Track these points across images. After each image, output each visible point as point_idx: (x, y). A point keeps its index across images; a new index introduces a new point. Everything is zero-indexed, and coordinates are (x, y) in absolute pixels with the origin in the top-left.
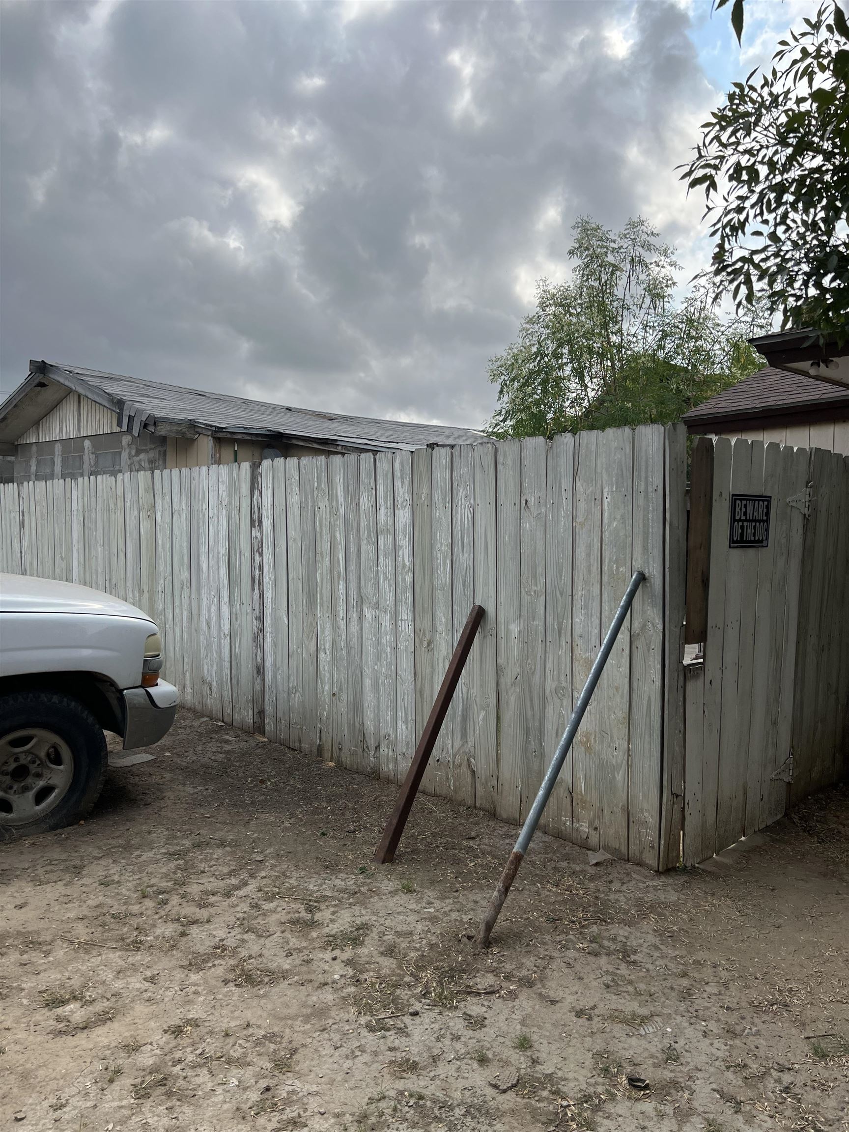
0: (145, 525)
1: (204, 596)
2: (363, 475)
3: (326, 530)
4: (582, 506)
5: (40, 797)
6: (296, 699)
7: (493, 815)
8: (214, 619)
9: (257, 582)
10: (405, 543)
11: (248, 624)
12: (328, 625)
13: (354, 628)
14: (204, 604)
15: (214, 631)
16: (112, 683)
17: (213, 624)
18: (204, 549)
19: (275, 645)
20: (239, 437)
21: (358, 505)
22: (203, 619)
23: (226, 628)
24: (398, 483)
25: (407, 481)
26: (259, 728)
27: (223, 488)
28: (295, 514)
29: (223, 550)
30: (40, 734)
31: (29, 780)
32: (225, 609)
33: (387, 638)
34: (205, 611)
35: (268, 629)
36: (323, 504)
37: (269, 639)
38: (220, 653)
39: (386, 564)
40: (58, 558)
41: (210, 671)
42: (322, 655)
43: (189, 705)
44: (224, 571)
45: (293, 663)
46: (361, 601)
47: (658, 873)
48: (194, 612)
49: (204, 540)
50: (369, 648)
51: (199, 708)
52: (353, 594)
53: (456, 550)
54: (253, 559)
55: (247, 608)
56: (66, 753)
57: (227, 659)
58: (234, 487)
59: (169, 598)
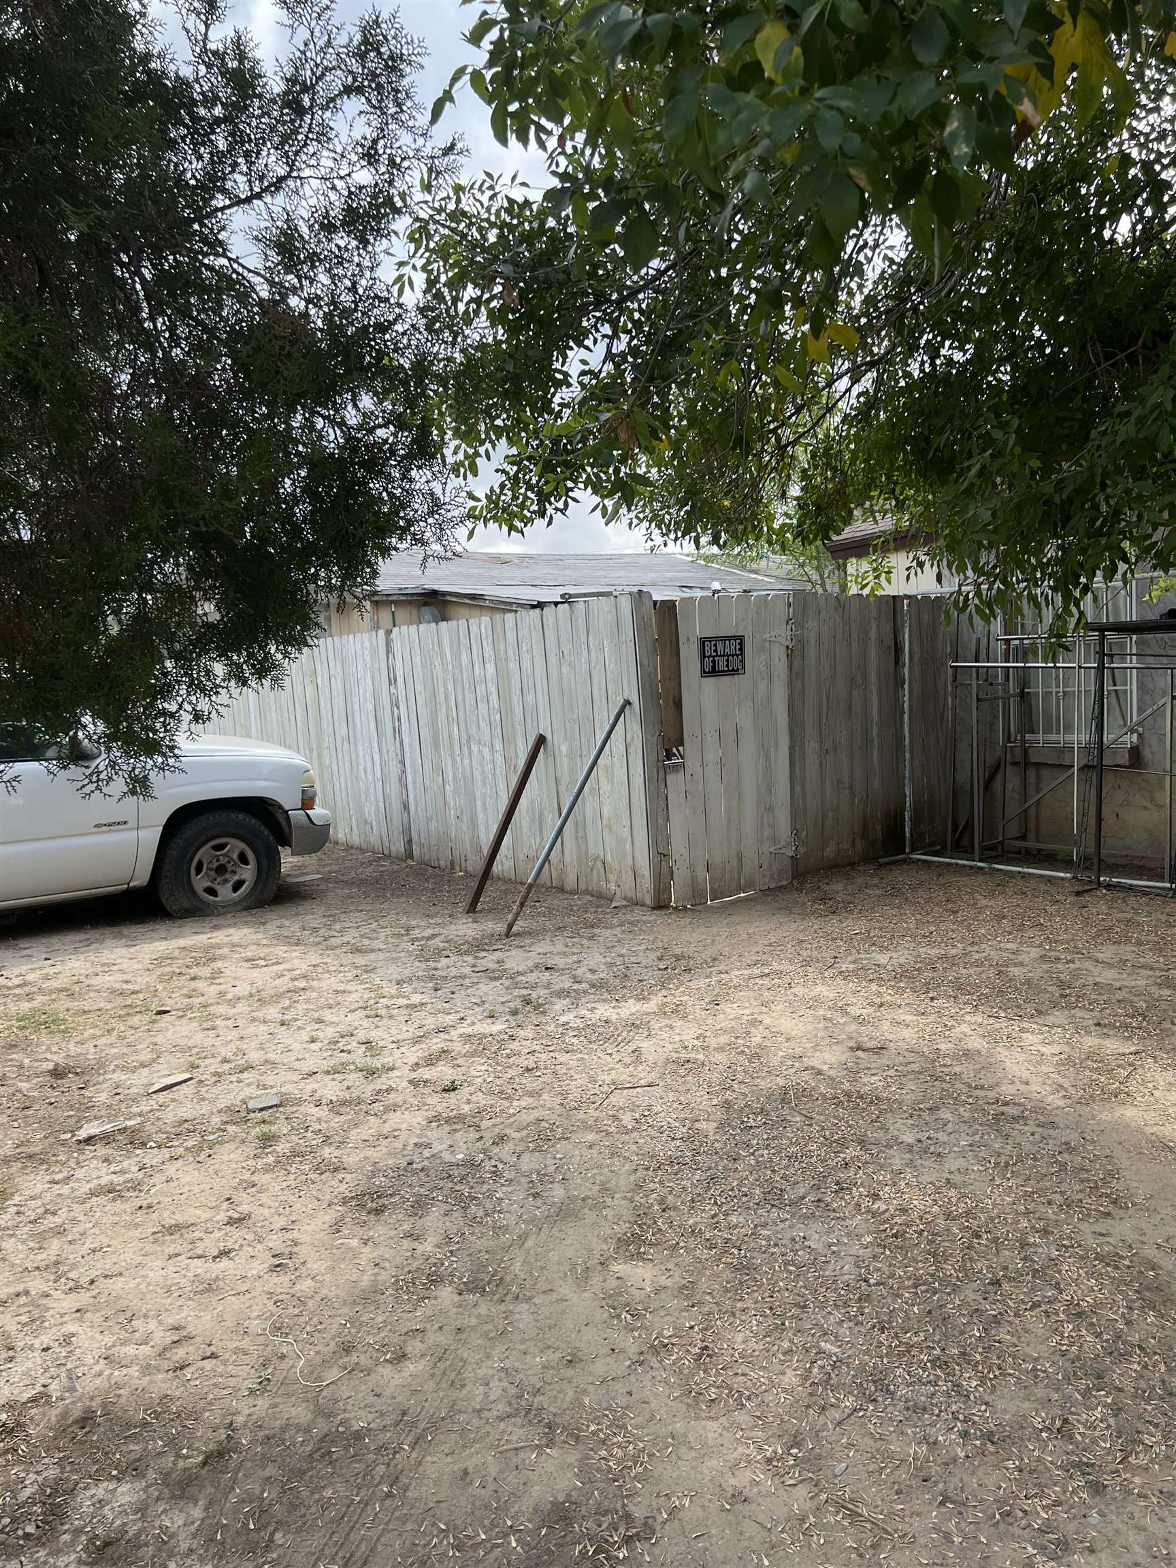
0: (310, 689)
1: (360, 748)
2: (462, 639)
3: (441, 684)
4: (593, 654)
5: (236, 887)
6: (433, 825)
7: (562, 890)
8: (369, 765)
9: (397, 732)
10: (493, 689)
11: (394, 768)
12: (449, 762)
13: (467, 762)
14: (361, 754)
15: (370, 777)
16: (280, 807)
17: (369, 771)
18: (356, 707)
19: (414, 782)
20: (395, 598)
21: (460, 661)
22: (361, 768)
23: (379, 775)
24: (484, 643)
25: (490, 640)
26: (410, 855)
27: (366, 653)
28: (418, 671)
29: (371, 707)
30: (232, 842)
31: (227, 876)
32: (376, 757)
33: (489, 767)
34: (362, 762)
35: (409, 770)
36: (437, 662)
37: (410, 779)
38: (376, 797)
39: (482, 707)
40: (238, 726)
41: (370, 811)
42: (447, 787)
43: (357, 844)
44: (373, 725)
45: (428, 795)
46: (469, 741)
47: (653, 908)
48: (354, 763)
49: (356, 699)
50: (478, 777)
51: (365, 846)
52: (463, 734)
53: (525, 693)
54: (393, 712)
55: (392, 755)
56: (250, 855)
57: (381, 799)
58: (374, 651)
59: (333, 753)
